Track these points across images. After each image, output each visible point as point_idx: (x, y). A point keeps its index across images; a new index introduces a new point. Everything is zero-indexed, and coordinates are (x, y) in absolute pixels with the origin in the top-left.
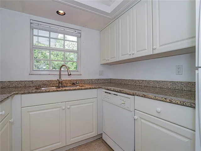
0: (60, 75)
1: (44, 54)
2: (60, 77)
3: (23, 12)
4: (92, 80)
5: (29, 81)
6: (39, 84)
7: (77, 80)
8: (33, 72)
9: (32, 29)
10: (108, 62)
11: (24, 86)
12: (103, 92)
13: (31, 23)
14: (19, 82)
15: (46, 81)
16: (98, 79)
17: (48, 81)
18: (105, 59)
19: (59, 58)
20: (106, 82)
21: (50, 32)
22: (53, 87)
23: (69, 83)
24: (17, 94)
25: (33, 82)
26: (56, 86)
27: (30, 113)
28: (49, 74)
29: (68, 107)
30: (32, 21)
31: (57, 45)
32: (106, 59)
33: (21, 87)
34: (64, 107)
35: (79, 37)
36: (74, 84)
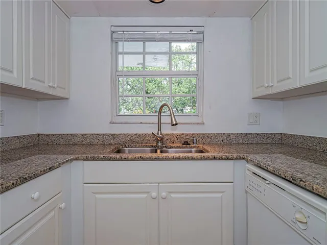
0: (159, 124)
1: (157, 82)
2: (159, 129)
3: (100, 16)
4: (229, 135)
5: (109, 135)
6: (123, 140)
7: (193, 136)
8: (117, 117)
9: (115, 42)
10: (270, 91)
11: (102, 143)
12: (247, 172)
13: (113, 32)
14: (95, 136)
15: (135, 135)
16: (246, 135)
17: (140, 135)
18: (263, 86)
19: (182, 89)
20: (269, 141)
21: (144, 43)
22: (147, 146)
23: (176, 141)
24: (77, 159)
25: (115, 136)
26: (152, 146)
27: (97, 196)
28: (141, 123)
29: (164, 194)
30: (113, 29)
31: (179, 65)
32: (266, 85)
33: (97, 144)
34: (154, 194)
35: (200, 42)
36: (186, 143)
